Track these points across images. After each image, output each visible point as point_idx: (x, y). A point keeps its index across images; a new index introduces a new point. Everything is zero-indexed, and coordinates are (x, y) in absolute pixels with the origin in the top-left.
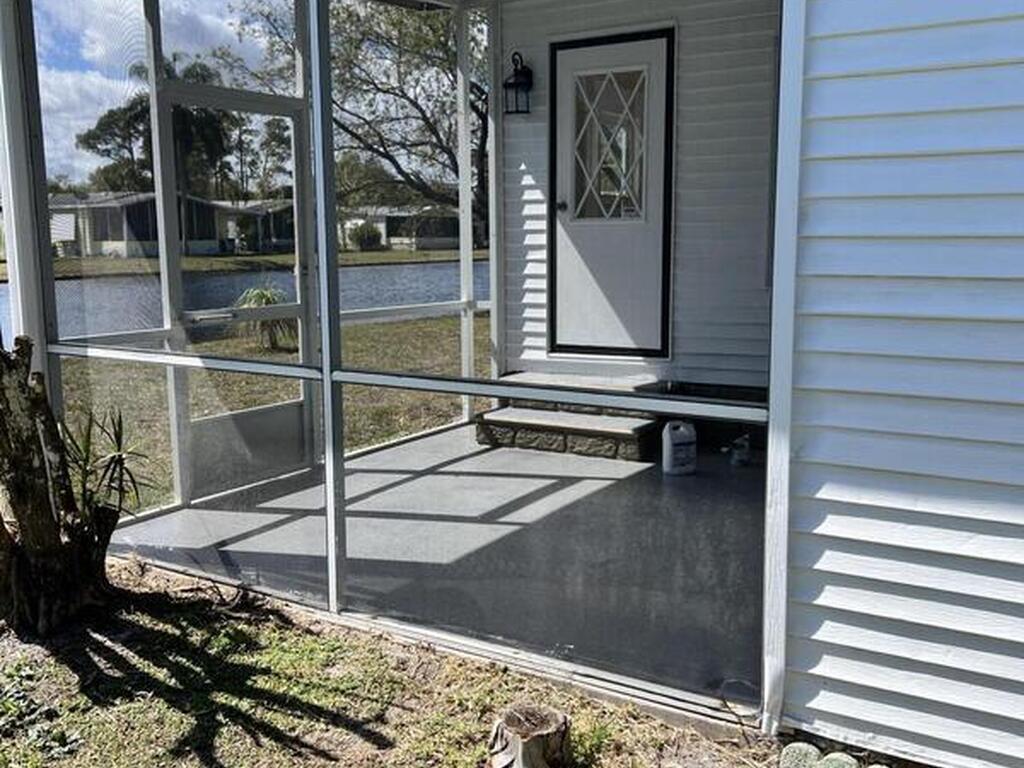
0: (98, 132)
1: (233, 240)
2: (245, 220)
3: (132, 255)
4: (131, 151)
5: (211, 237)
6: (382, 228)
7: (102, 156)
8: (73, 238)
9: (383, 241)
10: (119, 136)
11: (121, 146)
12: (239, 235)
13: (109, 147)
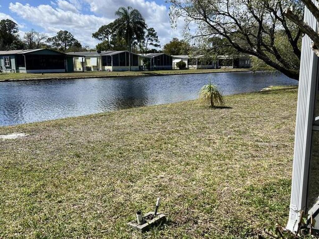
0: (99, 33)
1: (142, 66)
2: (146, 60)
3: (114, 70)
4: (108, 38)
5: (137, 65)
6: (186, 62)
7: (100, 40)
8: (96, 65)
9: (187, 67)
10: (104, 34)
11: (105, 37)
12: (144, 64)
13: (102, 37)
